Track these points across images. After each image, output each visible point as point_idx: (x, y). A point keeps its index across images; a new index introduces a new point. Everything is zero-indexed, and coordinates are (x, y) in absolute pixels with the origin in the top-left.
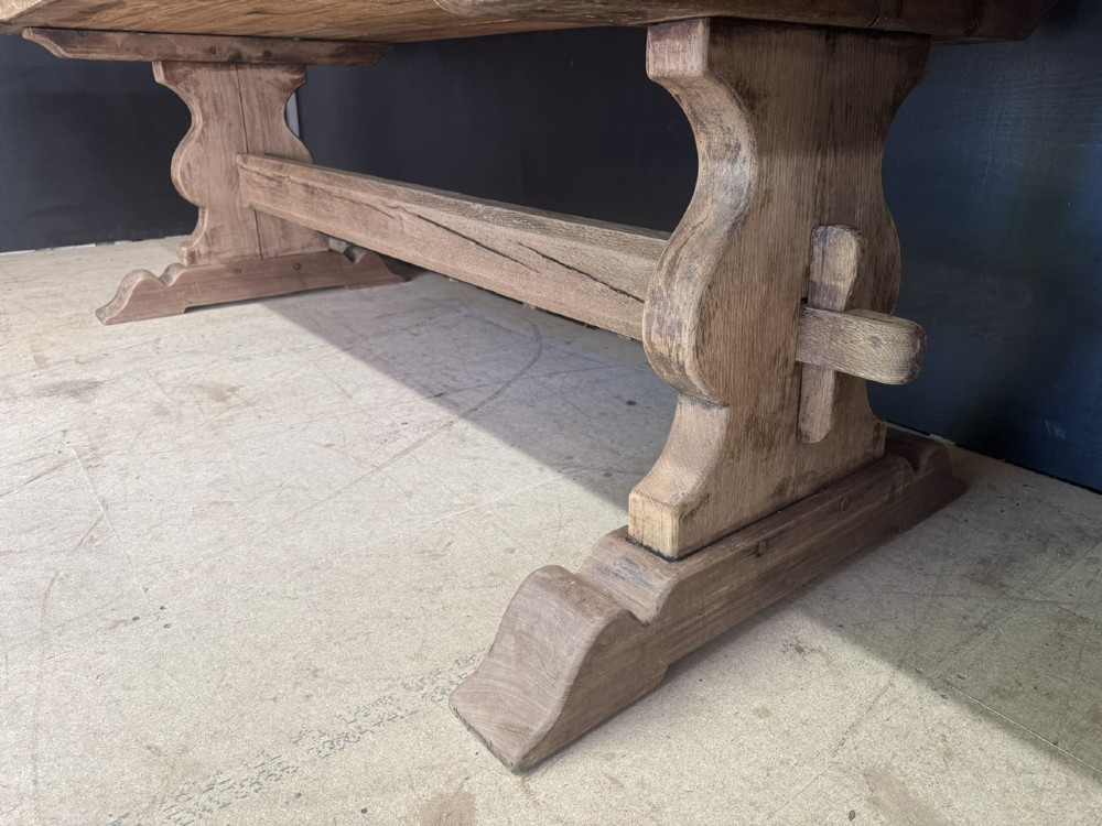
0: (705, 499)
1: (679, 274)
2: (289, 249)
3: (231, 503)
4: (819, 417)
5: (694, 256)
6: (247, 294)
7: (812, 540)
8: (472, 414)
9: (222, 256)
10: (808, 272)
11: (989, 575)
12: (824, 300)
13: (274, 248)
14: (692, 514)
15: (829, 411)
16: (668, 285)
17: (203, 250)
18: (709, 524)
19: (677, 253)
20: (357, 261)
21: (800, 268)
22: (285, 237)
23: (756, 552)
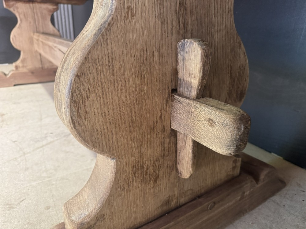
0: (100, 218)
6: (36, 81)
9: (28, 68)
13: (46, 66)
17: (21, 65)
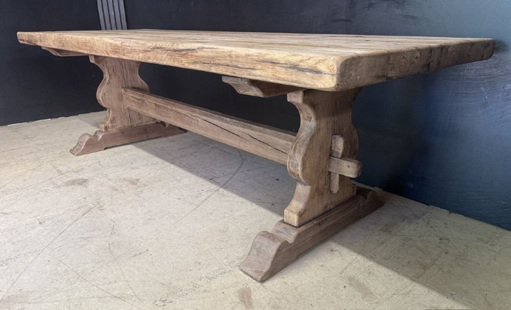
0: (305, 210)
1: (297, 151)
2: (142, 123)
3: (154, 219)
4: (335, 186)
5: (300, 146)
6: (127, 141)
7: (335, 221)
8: (224, 186)
9: (117, 127)
10: (331, 147)
11: (387, 230)
12: (335, 155)
13: (136, 123)
14: (302, 214)
15: (338, 185)
16: (294, 154)
17: (110, 125)
18: (307, 217)
19: (296, 145)
20: (167, 126)
21: (329, 147)
22: (140, 119)
23: (319, 224)
